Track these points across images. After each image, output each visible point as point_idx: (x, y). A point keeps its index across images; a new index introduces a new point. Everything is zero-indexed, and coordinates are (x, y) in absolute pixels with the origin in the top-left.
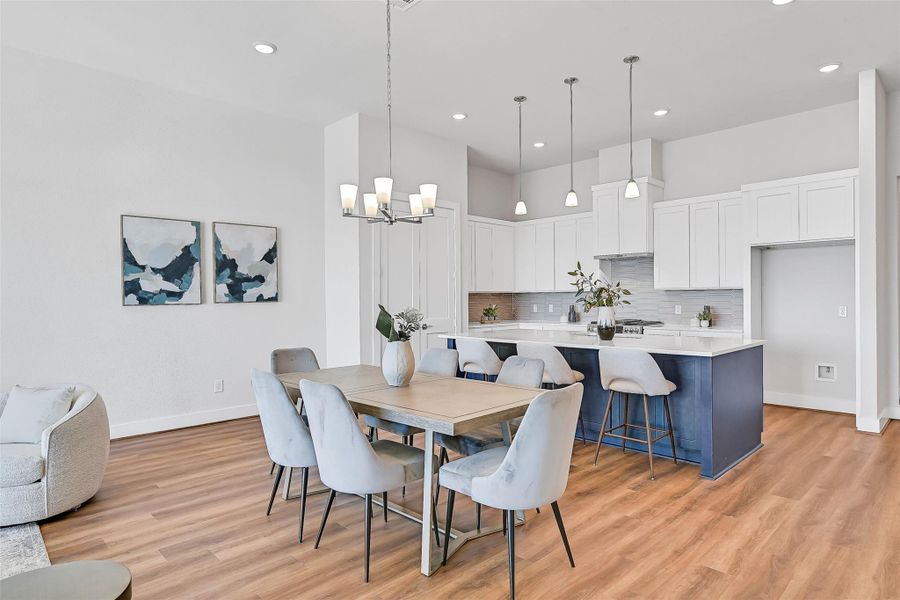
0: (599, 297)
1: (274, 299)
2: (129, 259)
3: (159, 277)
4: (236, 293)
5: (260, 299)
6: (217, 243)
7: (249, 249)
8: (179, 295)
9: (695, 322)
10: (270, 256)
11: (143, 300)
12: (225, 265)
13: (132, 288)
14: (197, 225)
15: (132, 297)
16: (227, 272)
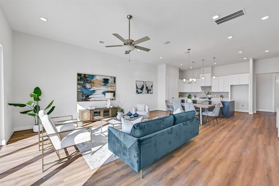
0: (208, 93)
1: (152, 93)
2: (137, 87)
3: (140, 90)
4: (148, 92)
5: (151, 93)
6: (146, 84)
7: (149, 86)
8: (142, 92)
9: (219, 97)
10: (152, 86)
11: (138, 93)
12: (147, 88)
13: (137, 91)
14: (144, 82)
15: (137, 93)
16: (147, 89)
